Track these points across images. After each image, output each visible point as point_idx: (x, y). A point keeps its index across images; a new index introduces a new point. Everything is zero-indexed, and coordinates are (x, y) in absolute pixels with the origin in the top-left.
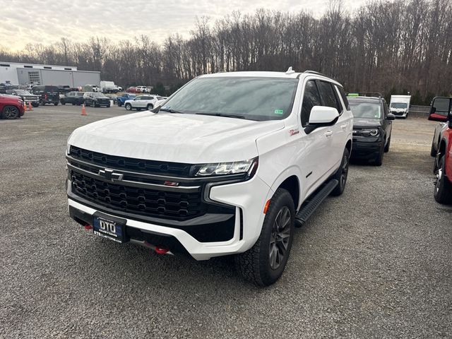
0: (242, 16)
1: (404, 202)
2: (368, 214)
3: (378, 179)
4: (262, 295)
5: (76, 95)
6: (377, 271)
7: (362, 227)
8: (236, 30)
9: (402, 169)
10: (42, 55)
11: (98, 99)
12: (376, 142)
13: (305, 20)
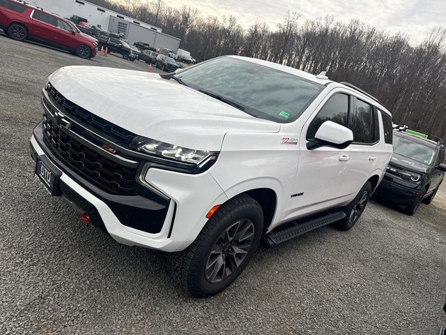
0: (334, 22)
1: (415, 264)
2: (363, 262)
3: (400, 228)
4: (187, 305)
5: (151, 54)
6: (334, 329)
7: (349, 272)
8: (324, 35)
9: (435, 228)
10: (136, 10)
11: (169, 64)
12: (415, 188)
13: (399, 44)
